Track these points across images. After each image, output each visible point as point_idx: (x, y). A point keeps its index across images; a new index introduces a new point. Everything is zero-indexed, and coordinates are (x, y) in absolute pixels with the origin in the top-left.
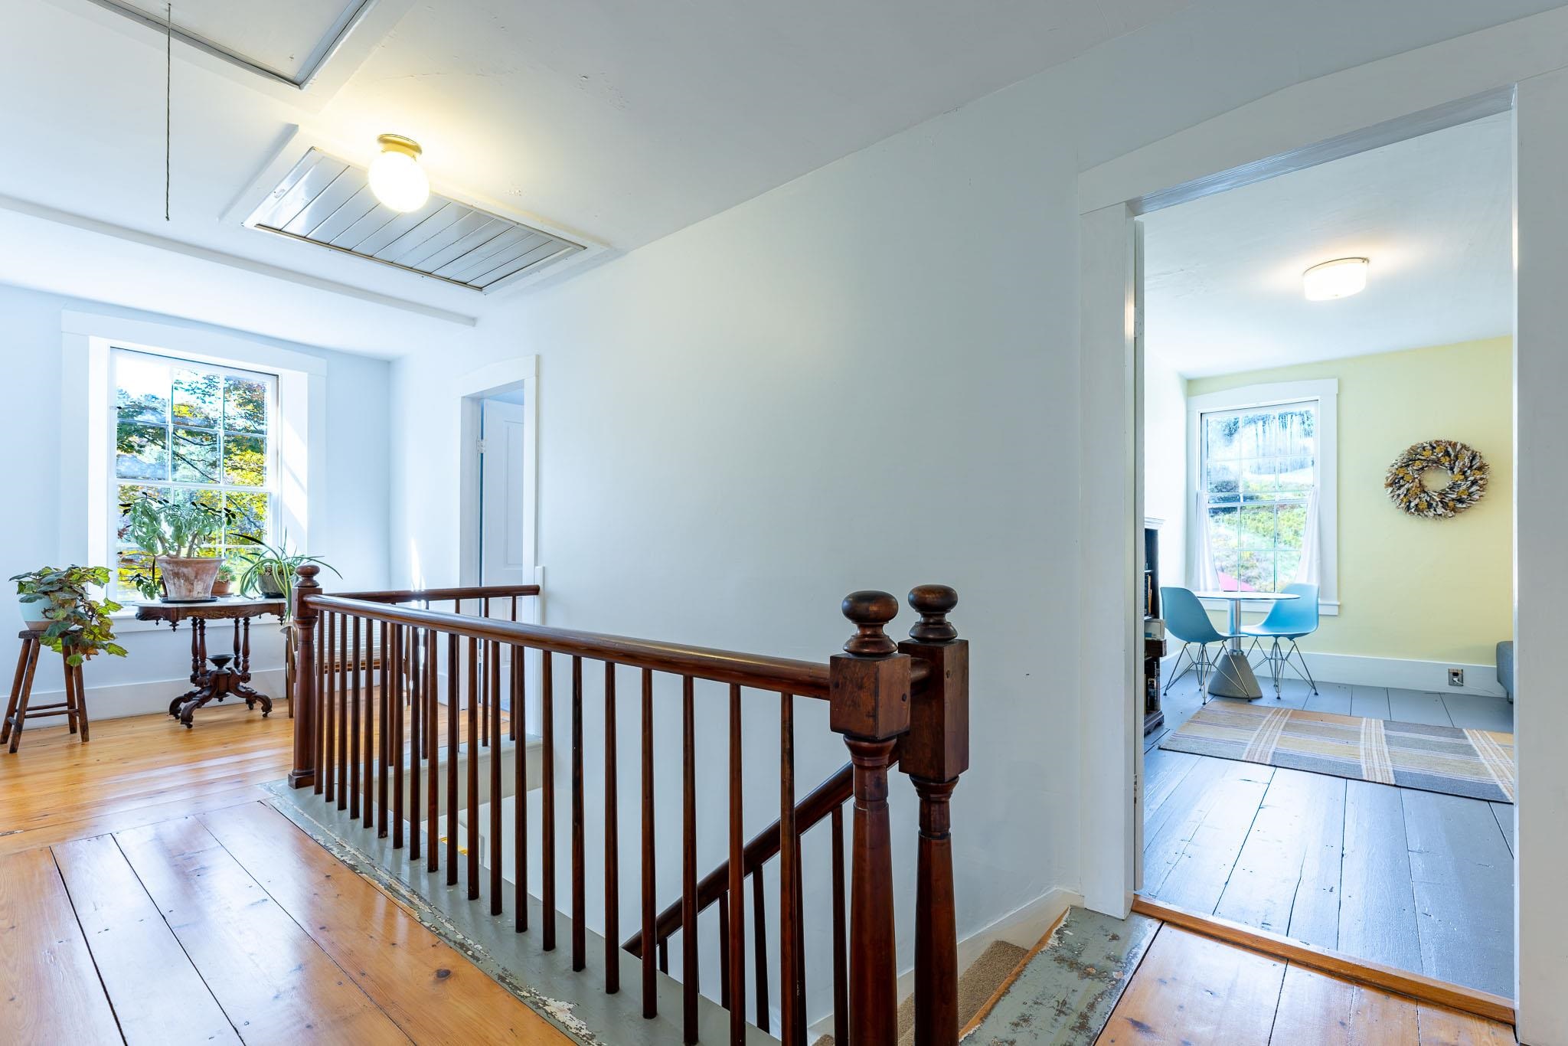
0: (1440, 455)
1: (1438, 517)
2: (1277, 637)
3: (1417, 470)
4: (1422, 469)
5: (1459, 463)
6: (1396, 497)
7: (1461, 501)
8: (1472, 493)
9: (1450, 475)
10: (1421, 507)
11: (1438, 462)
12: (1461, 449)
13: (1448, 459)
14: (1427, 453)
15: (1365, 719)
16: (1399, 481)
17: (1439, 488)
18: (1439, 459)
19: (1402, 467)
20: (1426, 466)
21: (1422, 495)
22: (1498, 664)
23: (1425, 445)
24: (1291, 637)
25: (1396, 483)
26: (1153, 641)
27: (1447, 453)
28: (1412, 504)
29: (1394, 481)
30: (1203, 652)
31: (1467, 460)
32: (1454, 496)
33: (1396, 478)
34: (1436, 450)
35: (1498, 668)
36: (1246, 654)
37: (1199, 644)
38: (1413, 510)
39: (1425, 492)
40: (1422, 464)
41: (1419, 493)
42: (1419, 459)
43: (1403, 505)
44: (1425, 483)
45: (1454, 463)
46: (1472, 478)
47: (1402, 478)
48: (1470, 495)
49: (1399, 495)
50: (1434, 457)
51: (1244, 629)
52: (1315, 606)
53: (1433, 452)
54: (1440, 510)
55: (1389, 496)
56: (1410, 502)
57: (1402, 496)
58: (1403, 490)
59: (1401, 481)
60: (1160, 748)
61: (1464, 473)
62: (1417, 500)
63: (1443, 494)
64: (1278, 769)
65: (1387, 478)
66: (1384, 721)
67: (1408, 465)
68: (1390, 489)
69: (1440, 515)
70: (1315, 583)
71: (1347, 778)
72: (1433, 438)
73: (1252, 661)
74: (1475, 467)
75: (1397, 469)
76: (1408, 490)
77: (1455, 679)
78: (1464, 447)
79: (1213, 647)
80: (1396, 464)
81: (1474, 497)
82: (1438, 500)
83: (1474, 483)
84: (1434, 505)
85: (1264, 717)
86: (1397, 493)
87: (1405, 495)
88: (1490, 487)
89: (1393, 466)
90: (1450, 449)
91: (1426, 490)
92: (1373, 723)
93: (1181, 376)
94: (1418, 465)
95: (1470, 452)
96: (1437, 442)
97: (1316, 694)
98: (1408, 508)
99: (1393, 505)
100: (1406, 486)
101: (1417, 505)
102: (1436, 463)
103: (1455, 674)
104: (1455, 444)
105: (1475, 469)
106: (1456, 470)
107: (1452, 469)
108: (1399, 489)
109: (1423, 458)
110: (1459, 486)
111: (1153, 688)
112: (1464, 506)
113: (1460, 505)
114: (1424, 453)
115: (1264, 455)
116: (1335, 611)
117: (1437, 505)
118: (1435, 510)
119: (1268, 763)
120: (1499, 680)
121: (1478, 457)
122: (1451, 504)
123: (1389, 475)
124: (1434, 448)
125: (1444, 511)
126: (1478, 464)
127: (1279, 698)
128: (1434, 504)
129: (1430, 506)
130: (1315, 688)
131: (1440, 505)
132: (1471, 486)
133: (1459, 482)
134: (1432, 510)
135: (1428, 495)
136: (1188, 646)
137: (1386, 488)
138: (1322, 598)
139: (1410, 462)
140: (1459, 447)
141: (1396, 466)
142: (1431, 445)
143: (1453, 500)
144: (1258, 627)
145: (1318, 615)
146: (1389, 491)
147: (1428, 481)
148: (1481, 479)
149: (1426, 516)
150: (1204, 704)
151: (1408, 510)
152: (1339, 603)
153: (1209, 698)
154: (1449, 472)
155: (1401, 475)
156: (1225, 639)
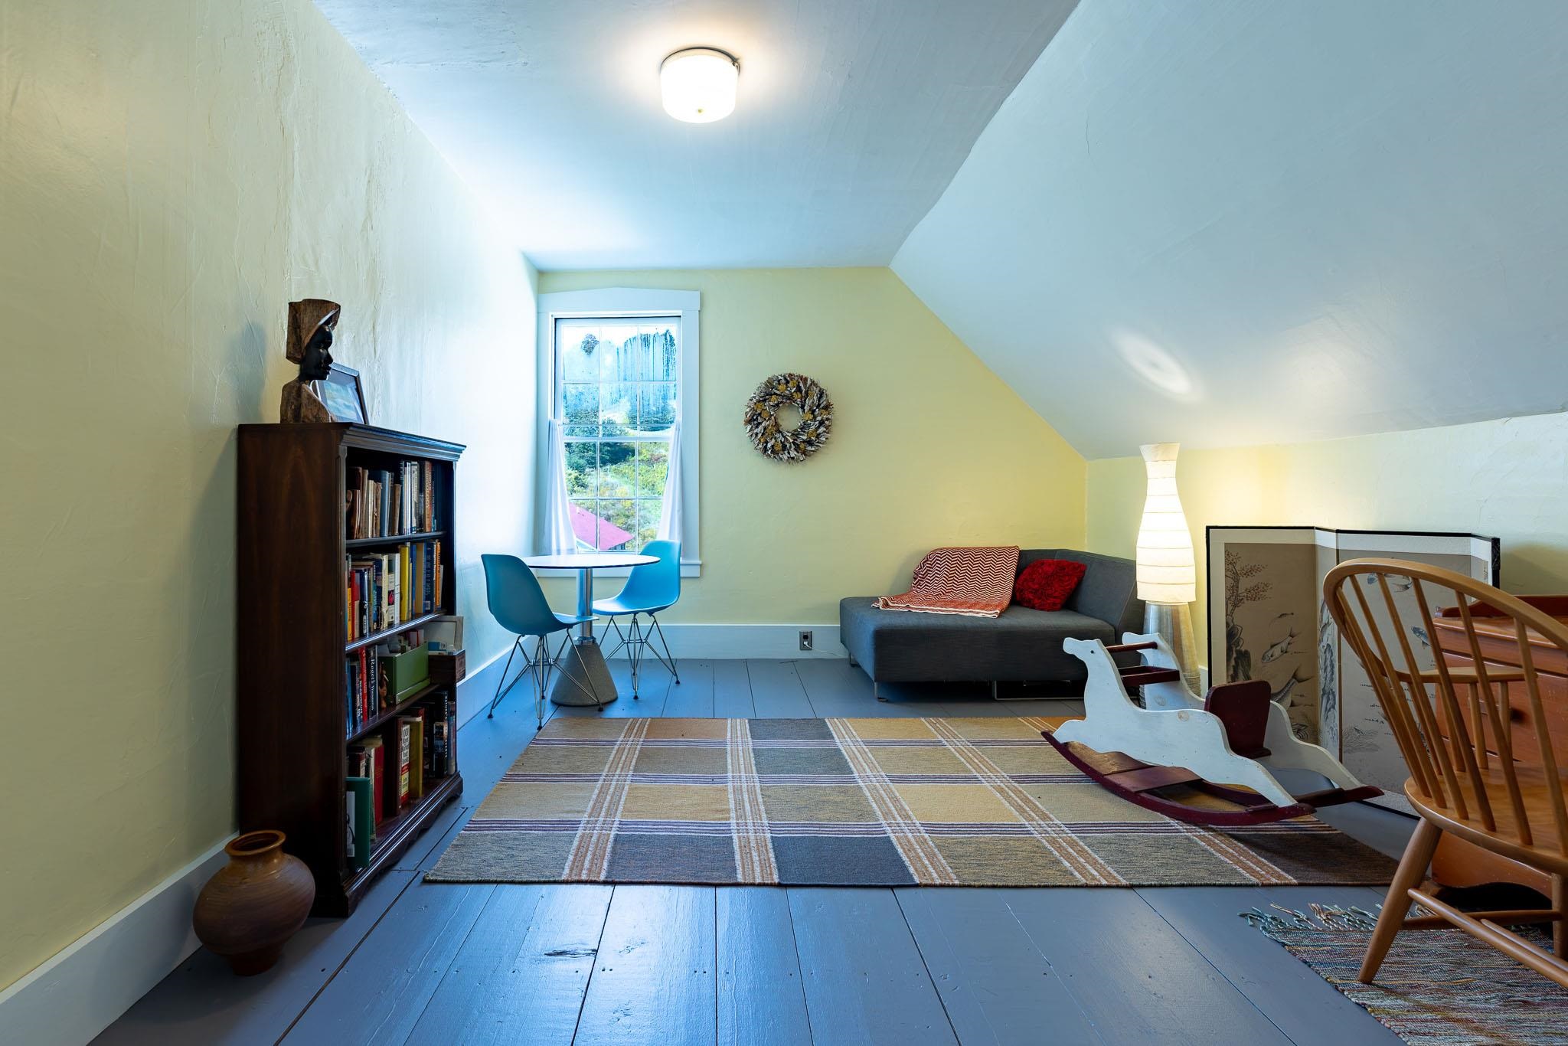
0: (793, 391)
1: (790, 460)
2: (635, 613)
3: (773, 406)
4: (777, 405)
5: (809, 400)
6: (754, 435)
7: (810, 443)
8: (820, 434)
9: (801, 413)
10: (776, 449)
11: (790, 398)
12: (811, 384)
13: (800, 395)
14: (782, 387)
15: (729, 721)
16: (757, 418)
17: (791, 429)
18: (792, 394)
19: (759, 401)
20: (781, 402)
21: (778, 435)
22: (841, 624)
23: (780, 378)
24: (651, 613)
25: (754, 420)
26: (441, 657)
27: (799, 389)
28: (769, 445)
29: (753, 417)
30: (542, 647)
31: (815, 398)
32: (805, 438)
33: (754, 415)
34: (790, 385)
35: (842, 629)
36: (598, 641)
37: (536, 638)
38: (769, 452)
39: (780, 432)
40: (777, 399)
41: (774, 433)
42: (775, 394)
43: (760, 446)
44: (780, 421)
45: (805, 400)
46: (819, 418)
47: (760, 414)
48: (818, 436)
49: (757, 434)
50: (787, 392)
51: (597, 605)
52: (676, 568)
53: (787, 387)
54: (793, 454)
55: (748, 434)
56: (767, 442)
57: (760, 436)
58: (760, 429)
59: (759, 418)
60: (426, 882)
61: (813, 412)
62: (773, 441)
63: (795, 435)
64: (618, 888)
65: (746, 413)
66: (750, 720)
67: (765, 401)
68: (749, 427)
69: (793, 458)
70: (676, 541)
71: (716, 886)
72: (786, 371)
73: (605, 651)
74: (822, 406)
75: (755, 404)
76: (765, 429)
77: (806, 643)
78: (813, 383)
79: (555, 638)
80: (755, 397)
81: (821, 439)
82: (791, 441)
83: (822, 423)
84: (788, 447)
85: (613, 743)
86: (755, 431)
87: (763, 434)
88: (833, 429)
89: (751, 400)
90: (801, 385)
91: (780, 430)
92: (738, 723)
93: (528, 260)
94: (774, 400)
95: (818, 389)
96: (790, 375)
97: (678, 682)
98: (765, 450)
99: (751, 446)
100: (763, 424)
101: (772, 446)
102: (789, 399)
103: (805, 637)
104: (806, 379)
105: (822, 408)
106: (807, 408)
107: (803, 407)
108: (757, 427)
109: (778, 392)
110: (809, 426)
111: (442, 739)
112: (813, 449)
113: (809, 448)
114: (780, 387)
115: (625, 380)
116: (696, 572)
117: (790, 447)
118: (789, 453)
119: (602, 878)
120: (843, 641)
121: (825, 395)
122: (802, 446)
123: (748, 410)
124: (788, 382)
125: (796, 453)
126: (825, 403)
127: (636, 698)
128: (788, 445)
129: (784, 447)
130: (676, 675)
131: (793, 447)
132: (819, 427)
133: (809, 422)
134: (786, 452)
135: (782, 436)
136: (522, 640)
137: (745, 425)
138: (684, 557)
139: (767, 397)
140: (809, 382)
141: (754, 400)
142: (785, 379)
143: (804, 441)
144: (614, 601)
145: (680, 578)
146: (748, 429)
147: (783, 420)
148: (827, 419)
149: (781, 459)
150: (540, 728)
151: (765, 452)
152: (700, 562)
153: (549, 713)
154: (800, 410)
155: (759, 412)
156: (569, 626)
